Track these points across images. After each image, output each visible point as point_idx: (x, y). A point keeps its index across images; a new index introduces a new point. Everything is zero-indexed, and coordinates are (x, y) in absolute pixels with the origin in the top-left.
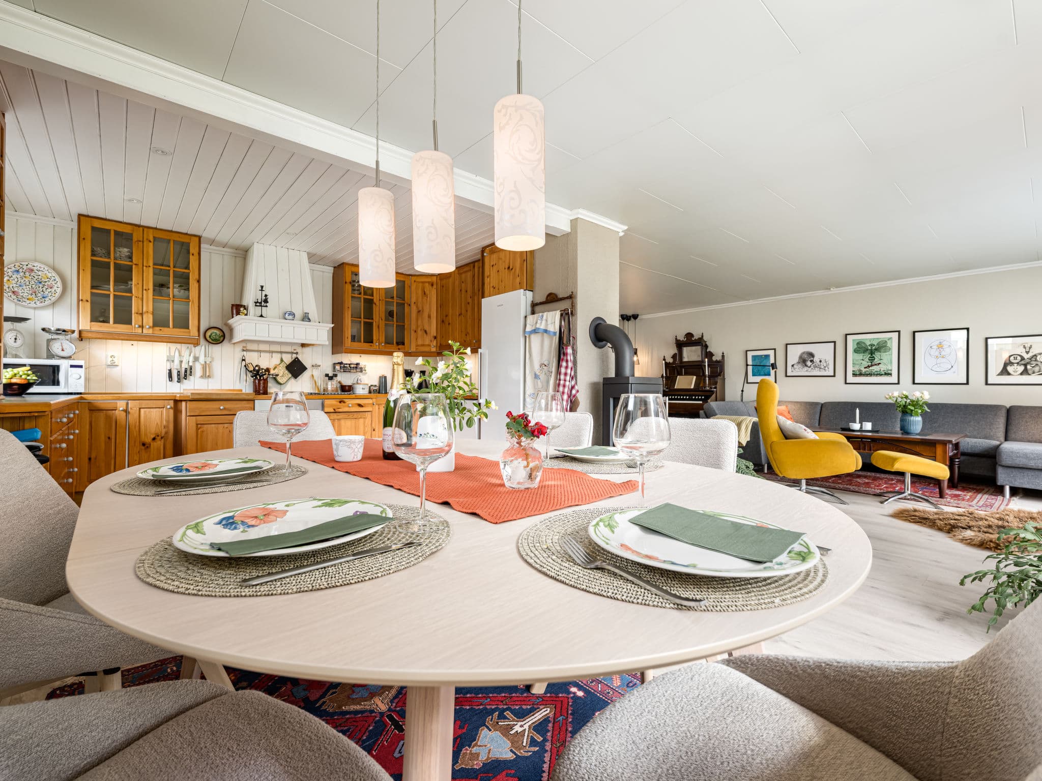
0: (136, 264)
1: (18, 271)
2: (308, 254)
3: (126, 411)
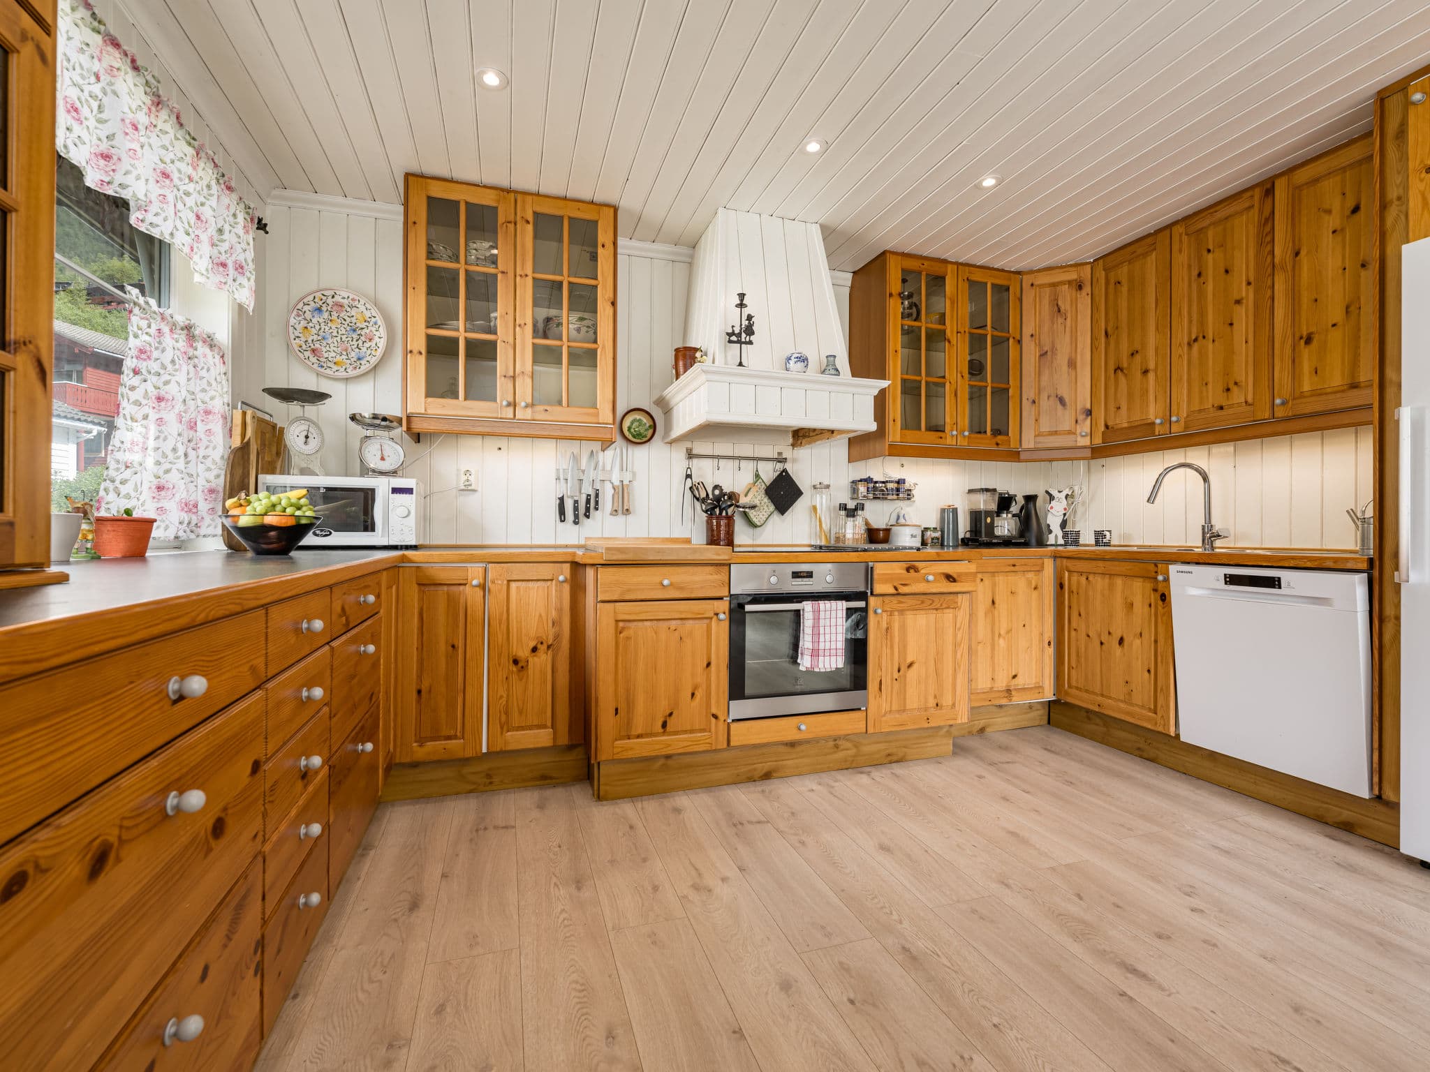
0: (503, 272)
1: (319, 310)
2: (823, 228)
3: (484, 587)
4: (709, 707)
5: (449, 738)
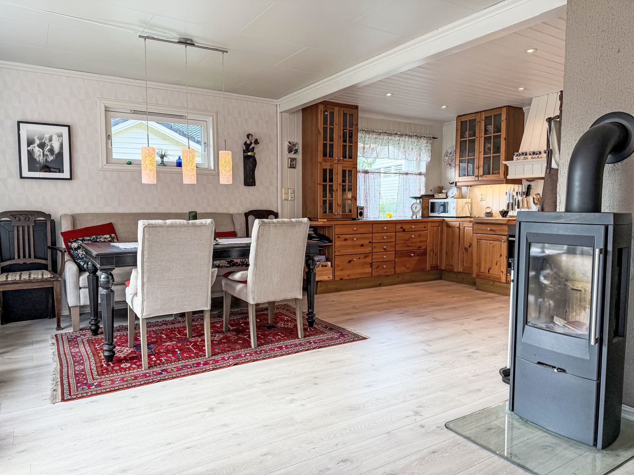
0: (477, 137)
1: (451, 153)
3: (459, 228)
4: (501, 268)
5: (452, 266)
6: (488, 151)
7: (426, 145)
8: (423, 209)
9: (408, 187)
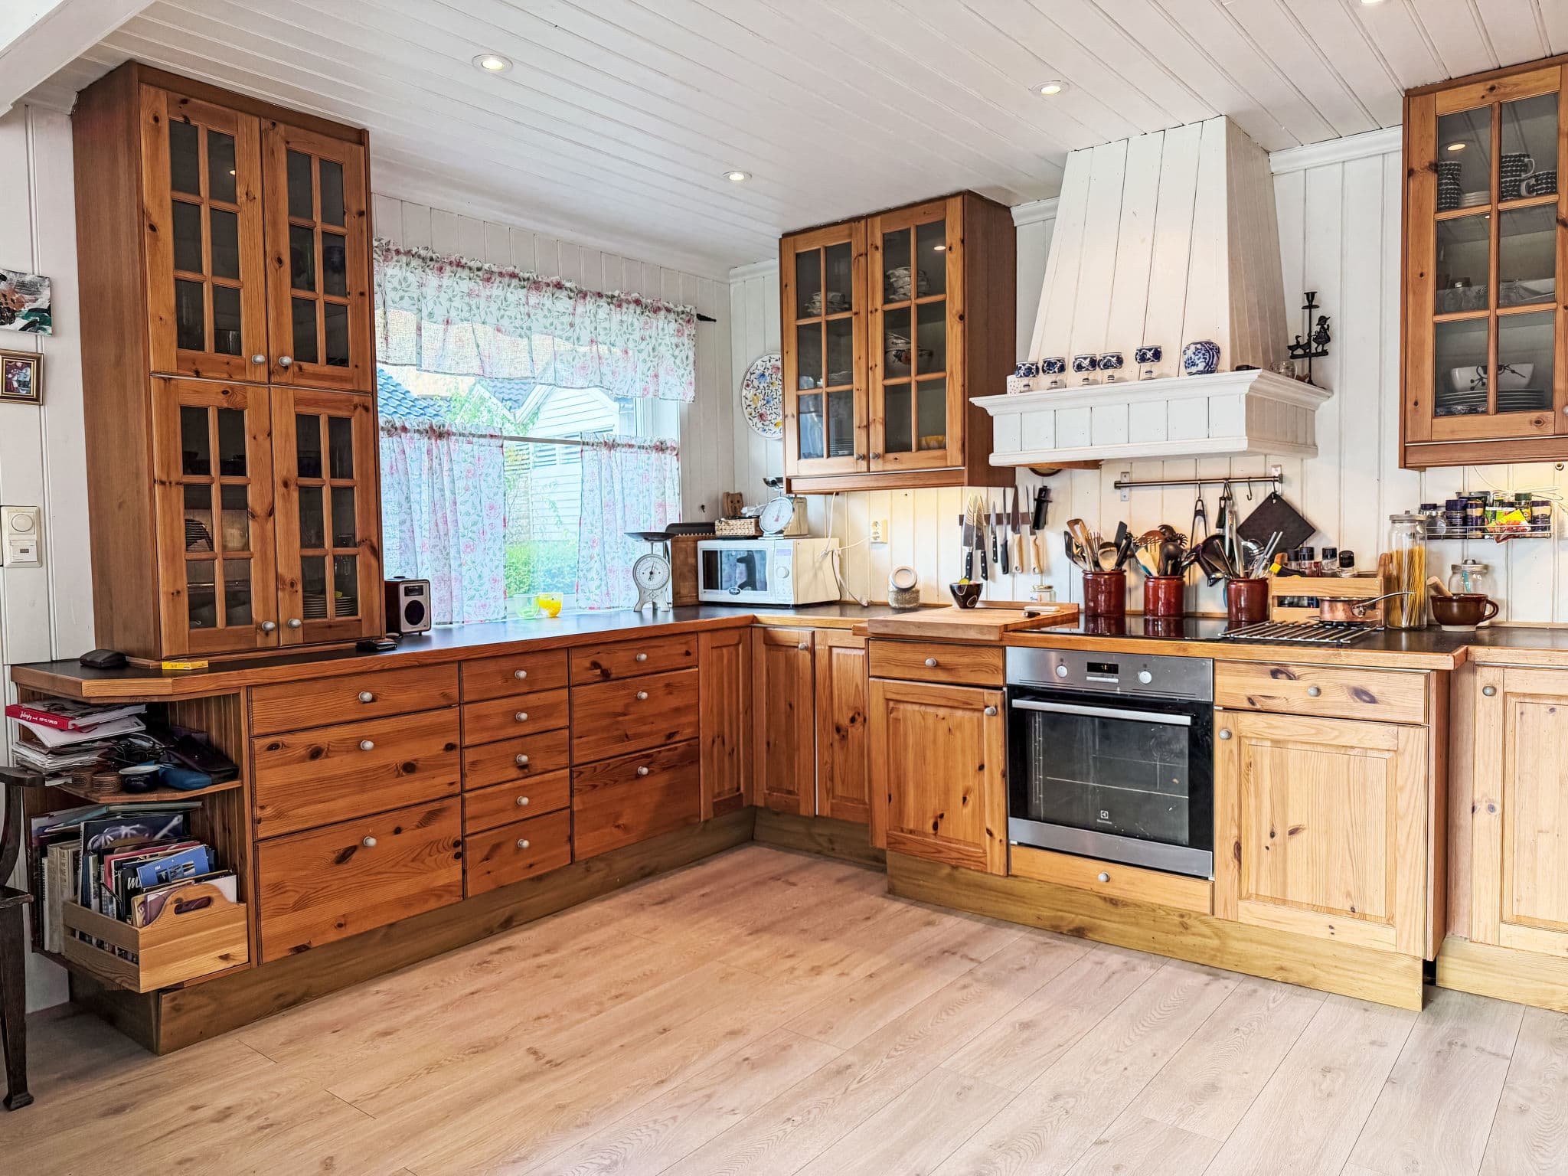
0: (856, 314)
1: (763, 375)
3: (812, 650)
4: (982, 820)
5: (790, 792)
6: (898, 364)
7: (675, 340)
8: (677, 576)
9: (618, 497)
